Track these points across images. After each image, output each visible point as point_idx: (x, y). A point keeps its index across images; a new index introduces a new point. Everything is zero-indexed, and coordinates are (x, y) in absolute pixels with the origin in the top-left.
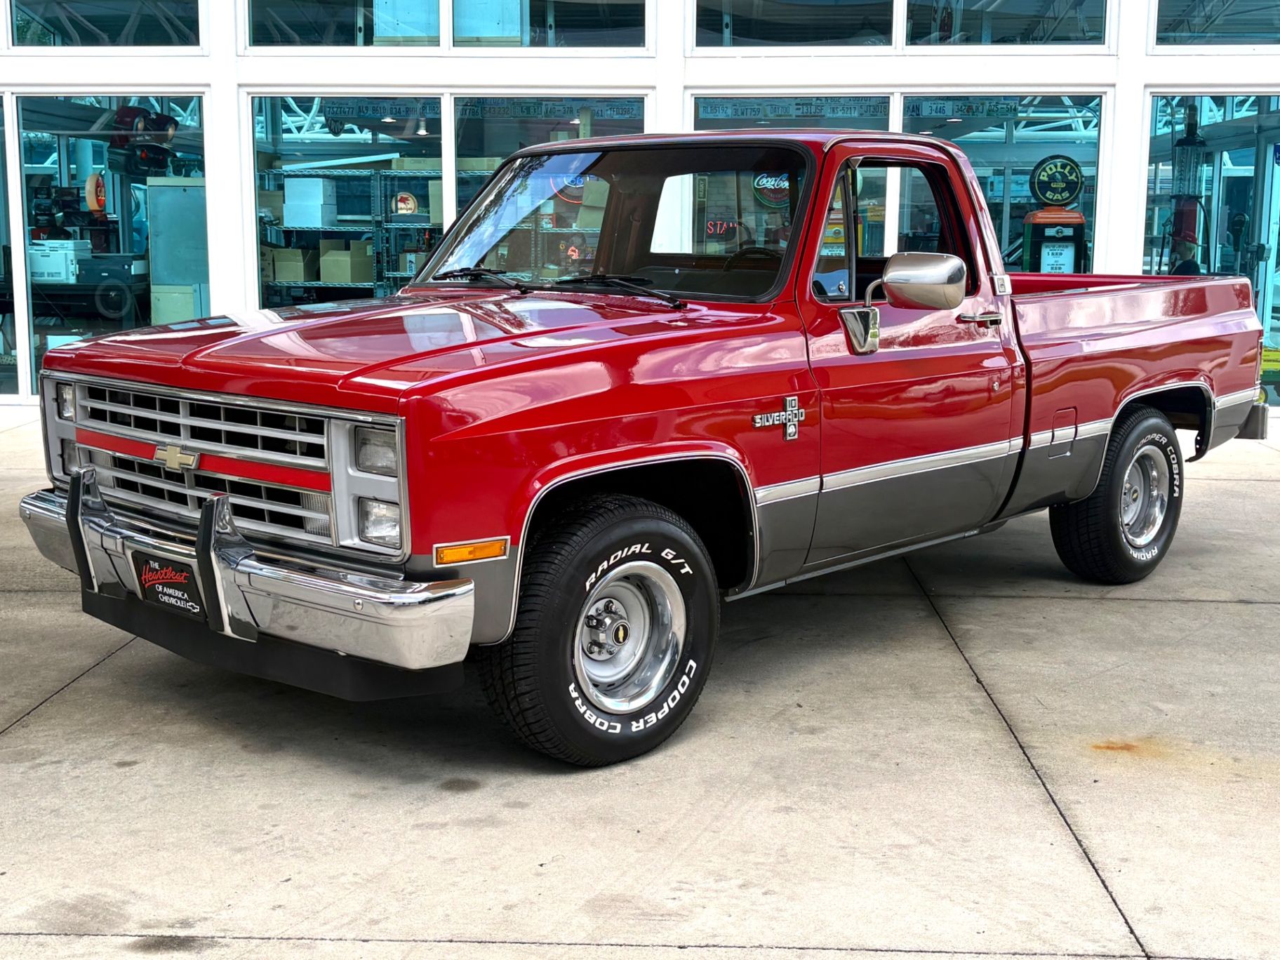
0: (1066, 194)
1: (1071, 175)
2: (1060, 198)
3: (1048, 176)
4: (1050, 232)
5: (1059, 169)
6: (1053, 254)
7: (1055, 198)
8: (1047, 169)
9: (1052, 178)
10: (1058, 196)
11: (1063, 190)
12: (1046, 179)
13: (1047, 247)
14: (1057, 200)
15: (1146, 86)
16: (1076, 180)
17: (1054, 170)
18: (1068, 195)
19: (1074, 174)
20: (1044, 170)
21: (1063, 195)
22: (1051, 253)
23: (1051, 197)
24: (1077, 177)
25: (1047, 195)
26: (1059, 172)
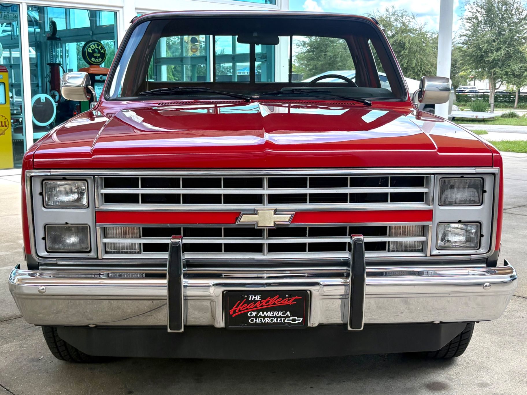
0: (100, 59)
1: (102, 50)
2: (98, 61)
3: (92, 50)
4: (97, 78)
5: (96, 47)
6: (99, 89)
7: (96, 61)
8: (91, 46)
9: (94, 51)
10: (97, 60)
11: (99, 57)
12: (91, 51)
13: (96, 85)
14: (97, 62)
15: (136, 9)
16: (104, 52)
17: (94, 47)
18: (101, 60)
19: (103, 50)
20: (89, 47)
21: (99, 59)
22: (98, 88)
23: (94, 61)
24: (104, 51)
25: (92, 59)
26: (97, 49)
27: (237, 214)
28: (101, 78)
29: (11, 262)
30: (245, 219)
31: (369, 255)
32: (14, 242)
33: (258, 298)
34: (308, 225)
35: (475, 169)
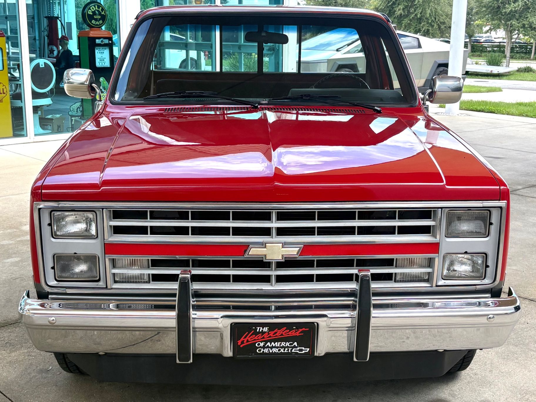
0: (101, 22)
1: (102, 12)
2: (98, 24)
3: (92, 12)
4: (98, 41)
5: (97, 9)
6: (100, 53)
7: (96, 24)
8: (91, 8)
9: (94, 13)
10: (98, 23)
11: (100, 19)
12: (91, 13)
13: (97, 49)
14: (97, 25)
16: (104, 14)
17: (95, 9)
18: (102, 22)
19: (104, 12)
20: (90, 9)
21: (100, 22)
22: (99, 52)
23: (94, 23)
24: (105, 13)
25: (92, 22)
26: (97, 10)
27: (245, 247)
28: (102, 41)
29: (14, 253)
30: (254, 252)
31: (375, 286)
32: (17, 228)
33: (266, 329)
34: (315, 258)
35: (483, 203)
